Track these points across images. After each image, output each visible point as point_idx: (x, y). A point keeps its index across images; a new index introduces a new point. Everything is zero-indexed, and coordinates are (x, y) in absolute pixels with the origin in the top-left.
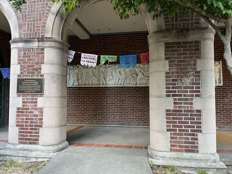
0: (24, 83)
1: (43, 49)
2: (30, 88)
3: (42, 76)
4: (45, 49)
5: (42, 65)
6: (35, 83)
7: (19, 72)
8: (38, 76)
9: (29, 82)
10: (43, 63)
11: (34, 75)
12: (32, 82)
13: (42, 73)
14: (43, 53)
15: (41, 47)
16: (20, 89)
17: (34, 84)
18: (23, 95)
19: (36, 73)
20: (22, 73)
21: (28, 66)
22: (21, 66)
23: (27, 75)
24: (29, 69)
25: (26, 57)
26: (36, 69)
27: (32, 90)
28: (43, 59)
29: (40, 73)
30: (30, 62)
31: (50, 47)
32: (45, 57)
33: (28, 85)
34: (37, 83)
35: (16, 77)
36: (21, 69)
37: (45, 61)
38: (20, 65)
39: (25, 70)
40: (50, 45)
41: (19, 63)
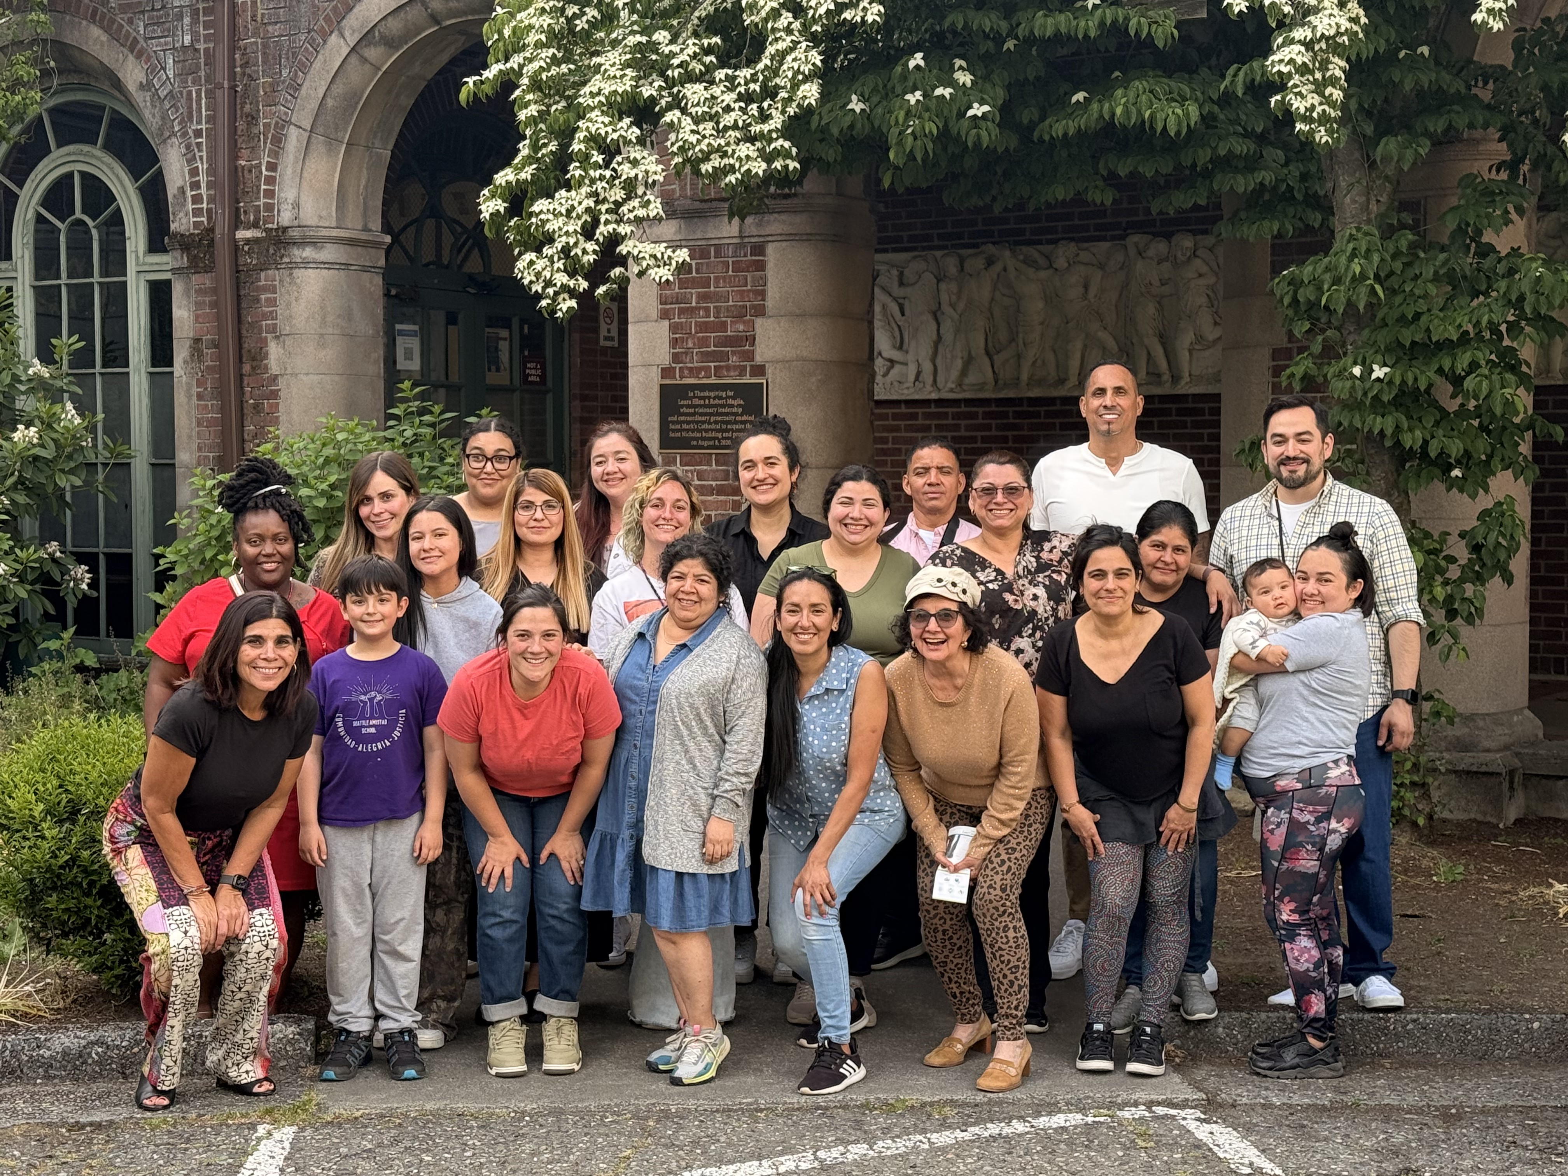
0: (688, 406)
1: (759, 249)
2: (713, 426)
3: (760, 370)
4: (770, 249)
5: (759, 322)
6: (732, 406)
7: (664, 356)
8: (742, 372)
9: (709, 398)
10: (760, 311)
11: (728, 368)
12: (720, 398)
13: (758, 359)
14: (761, 266)
15: (753, 240)
16: (673, 431)
17: (727, 410)
18: (685, 459)
19: (734, 360)
20: (676, 358)
21: (704, 327)
22: (674, 328)
23: (700, 369)
24: (704, 342)
25: (694, 283)
26: (734, 341)
27: (720, 435)
28: (762, 294)
29: (749, 356)
30: (707, 310)
31: (789, 237)
32: (769, 285)
33: (702, 414)
34: (739, 406)
35: (655, 379)
36: (674, 343)
37: (770, 303)
38: (666, 323)
39: (690, 345)
40: (787, 229)
41: (665, 315)
